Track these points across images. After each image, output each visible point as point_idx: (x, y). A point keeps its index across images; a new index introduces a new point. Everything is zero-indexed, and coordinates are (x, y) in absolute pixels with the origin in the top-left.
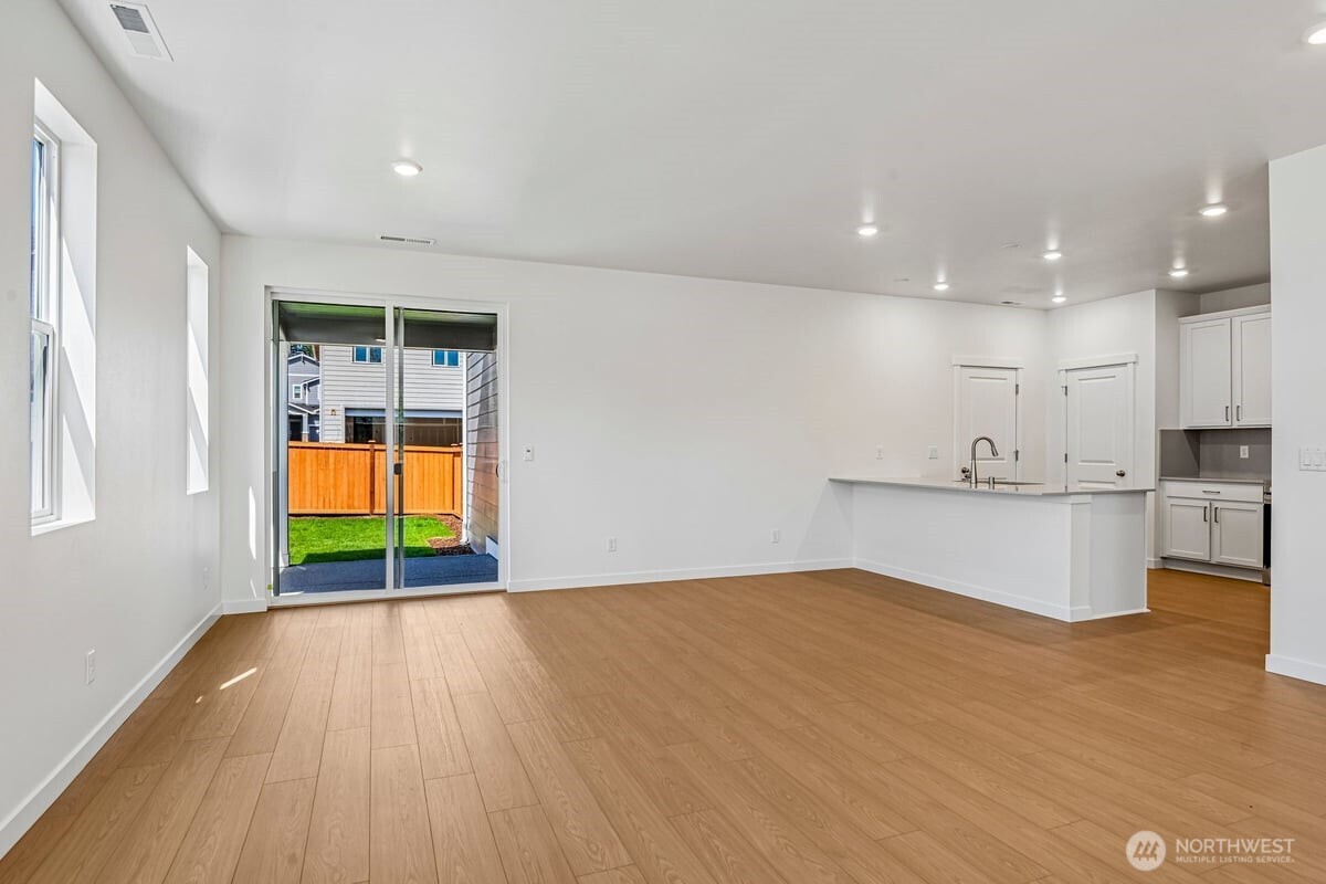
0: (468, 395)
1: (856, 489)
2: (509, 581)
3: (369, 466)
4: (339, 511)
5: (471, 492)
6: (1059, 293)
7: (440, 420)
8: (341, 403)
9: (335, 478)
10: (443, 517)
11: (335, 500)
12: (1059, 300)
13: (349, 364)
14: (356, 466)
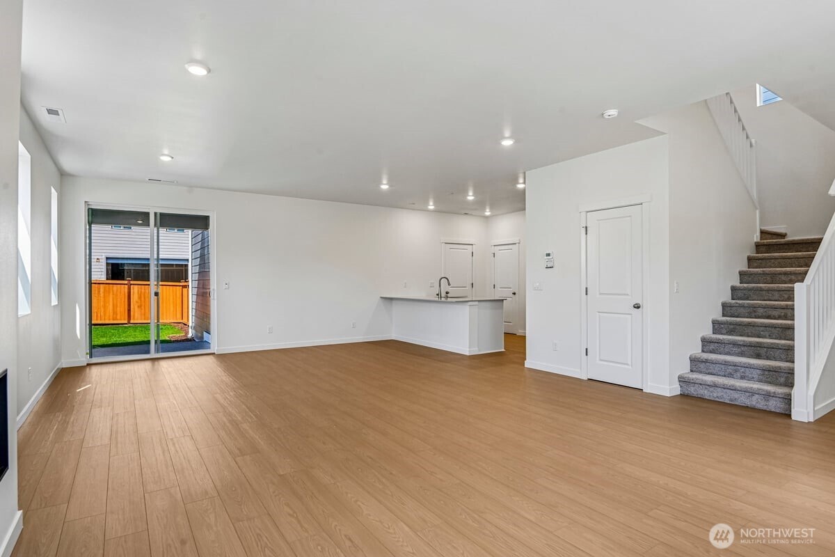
0: (192, 252)
1: (394, 302)
2: (216, 348)
3: (127, 295)
4: (107, 322)
5: (194, 307)
6: (488, 210)
7: (172, 265)
8: (103, 254)
9: (104, 301)
10: (176, 324)
11: (105, 315)
12: (488, 213)
13: (110, 229)
14: (119, 294)
